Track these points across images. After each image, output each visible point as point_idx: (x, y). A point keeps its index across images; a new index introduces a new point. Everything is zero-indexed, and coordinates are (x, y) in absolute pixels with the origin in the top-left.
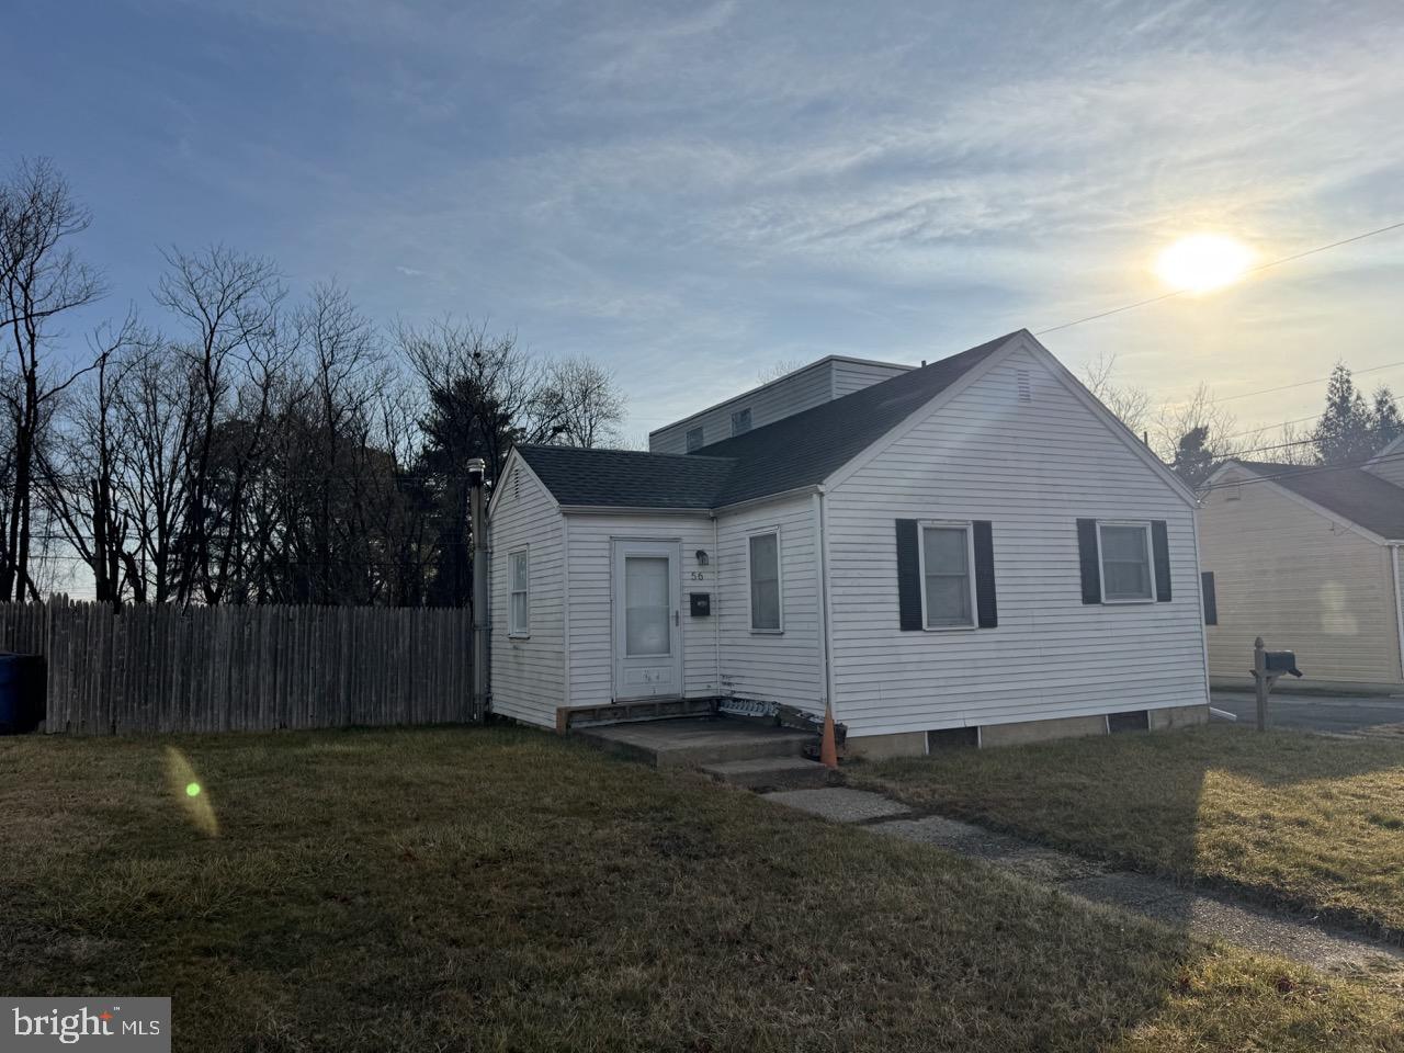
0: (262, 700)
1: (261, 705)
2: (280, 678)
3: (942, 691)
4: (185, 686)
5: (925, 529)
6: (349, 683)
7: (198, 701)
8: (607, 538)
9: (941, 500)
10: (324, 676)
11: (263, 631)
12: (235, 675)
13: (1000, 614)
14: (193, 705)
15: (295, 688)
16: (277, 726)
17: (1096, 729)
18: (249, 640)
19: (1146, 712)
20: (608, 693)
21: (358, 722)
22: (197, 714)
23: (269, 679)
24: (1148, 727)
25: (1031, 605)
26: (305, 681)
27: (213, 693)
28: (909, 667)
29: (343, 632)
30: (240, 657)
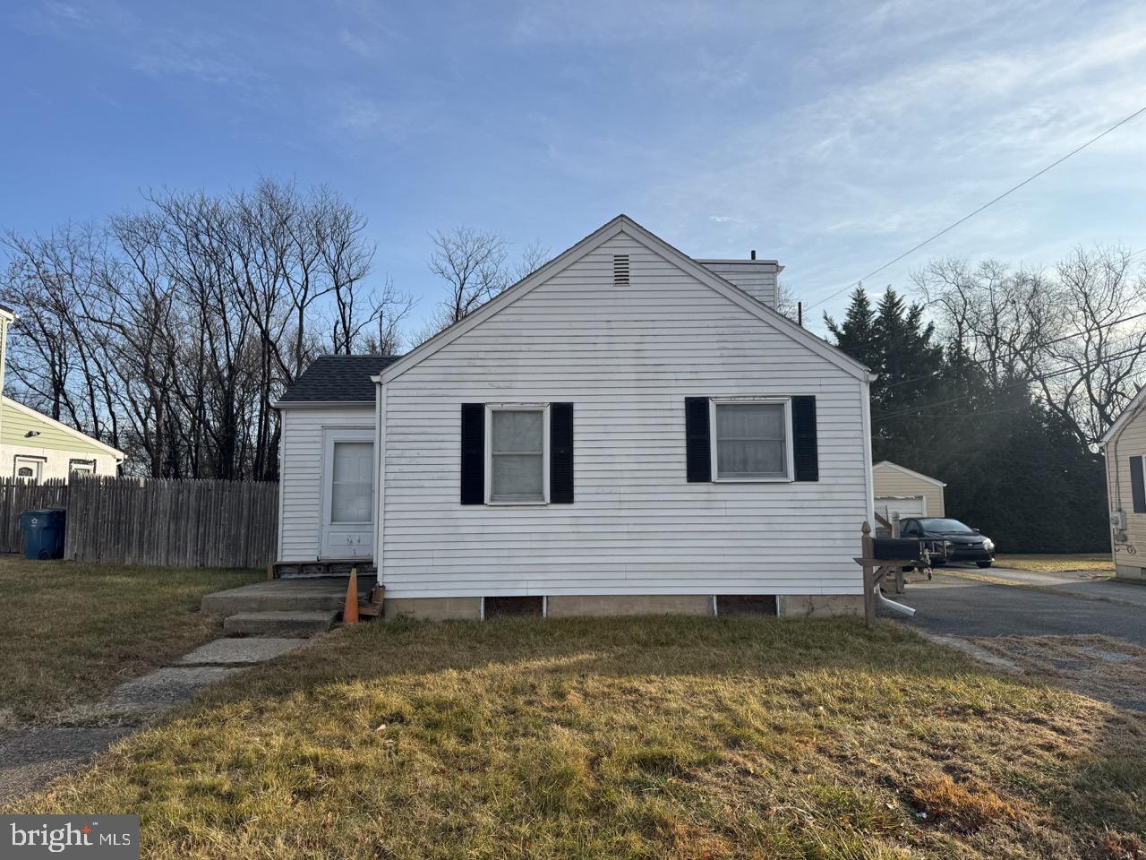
0: (189, 545)
1: (188, 549)
2: (201, 530)
3: (504, 561)
4: (141, 534)
5: (494, 412)
6: (247, 537)
7: (149, 544)
8: (319, 427)
9: (514, 385)
10: (230, 530)
11: (191, 498)
12: (172, 528)
13: (576, 490)
14: (145, 546)
15: (211, 539)
16: (198, 565)
17: (699, 610)
18: (182, 504)
19: (774, 596)
20: (316, 553)
21: (252, 566)
22: (148, 553)
23: (194, 531)
24: (776, 613)
25: (620, 482)
26: (218, 533)
27: (158, 539)
28: (467, 538)
29: (245, 499)
30: (176, 516)
